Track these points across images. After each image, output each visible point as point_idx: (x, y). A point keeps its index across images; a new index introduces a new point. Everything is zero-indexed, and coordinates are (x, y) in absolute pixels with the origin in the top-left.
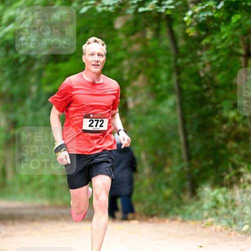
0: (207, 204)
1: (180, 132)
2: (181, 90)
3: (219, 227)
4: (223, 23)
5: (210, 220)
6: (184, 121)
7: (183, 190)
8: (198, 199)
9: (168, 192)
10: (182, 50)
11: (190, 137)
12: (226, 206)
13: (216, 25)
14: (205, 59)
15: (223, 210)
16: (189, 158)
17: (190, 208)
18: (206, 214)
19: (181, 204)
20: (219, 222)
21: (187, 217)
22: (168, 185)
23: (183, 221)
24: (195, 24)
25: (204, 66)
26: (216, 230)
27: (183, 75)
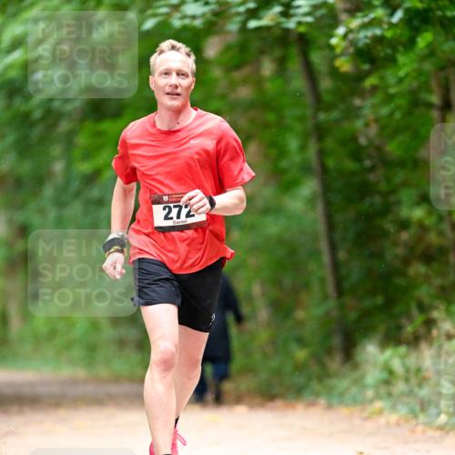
0: (373, 376)
1: (324, 245)
2: (324, 169)
3: (393, 418)
4: (401, 48)
5: (378, 405)
6: (331, 226)
7: (329, 351)
8: (356, 366)
9: (301, 354)
10: (327, 98)
11: (342, 255)
12: (407, 380)
13: (389, 51)
14: (368, 112)
15: (400, 387)
16: (340, 291)
17: (342, 384)
18: (370, 393)
19: (324, 375)
20: (394, 408)
21: (335, 399)
22: (301, 342)
23: (329, 407)
24: (351, 50)
25: (367, 125)
26: (388, 424)
27: (330, 143)
